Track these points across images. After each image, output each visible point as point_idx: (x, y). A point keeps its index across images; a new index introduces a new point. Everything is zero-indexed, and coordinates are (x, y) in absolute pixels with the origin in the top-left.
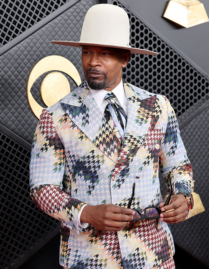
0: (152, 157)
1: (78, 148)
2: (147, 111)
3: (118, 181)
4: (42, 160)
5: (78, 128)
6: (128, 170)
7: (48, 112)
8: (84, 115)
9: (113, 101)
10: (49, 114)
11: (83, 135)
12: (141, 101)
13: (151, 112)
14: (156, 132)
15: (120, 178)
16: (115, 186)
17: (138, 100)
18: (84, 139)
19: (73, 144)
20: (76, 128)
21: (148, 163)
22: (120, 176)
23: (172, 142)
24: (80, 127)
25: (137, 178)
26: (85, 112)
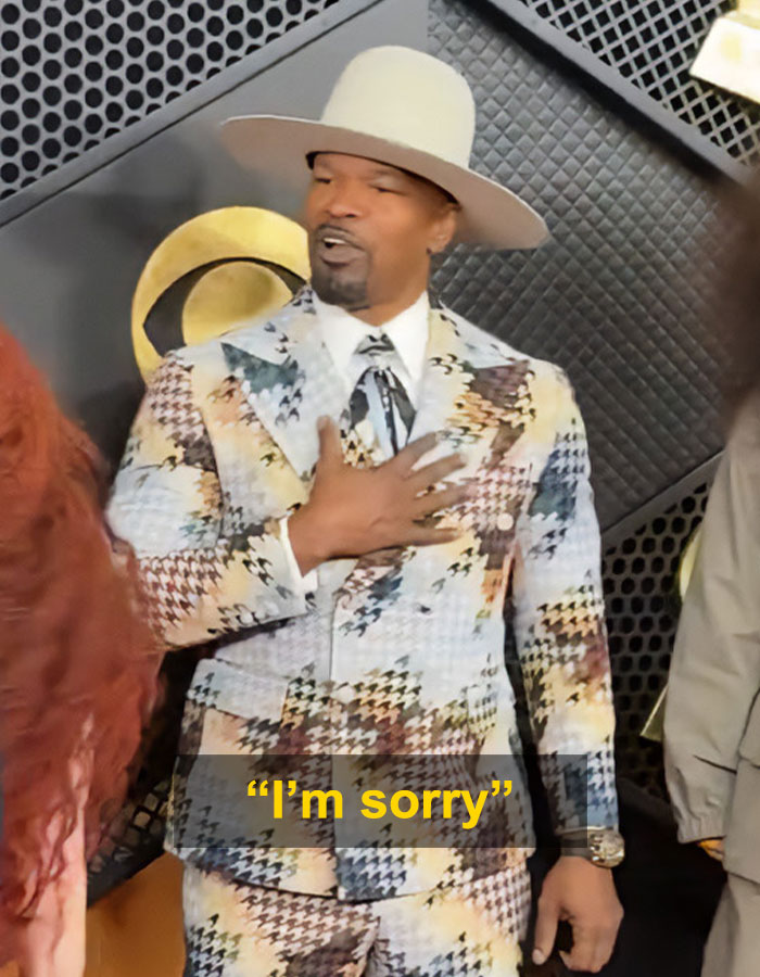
0: (481, 553)
1: (256, 487)
2: (486, 405)
3: (362, 611)
4: (156, 492)
5: (262, 427)
6: (397, 583)
7: (179, 362)
8: (289, 392)
9: (381, 361)
10: (181, 366)
11: (275, 450)
12: (476, 372)
13: (502, 411)
14: (506, 477)
15: (370, 604)
16: (348, 625)
17: (467, 368)
18: (276, 465)
19: (242, 472)
20: (255, 425)
21: (467, 568)
22: (370, 597)
23: (554, 515)
24: (270, 425)
25: (425, 610)
26: (291, 383)
